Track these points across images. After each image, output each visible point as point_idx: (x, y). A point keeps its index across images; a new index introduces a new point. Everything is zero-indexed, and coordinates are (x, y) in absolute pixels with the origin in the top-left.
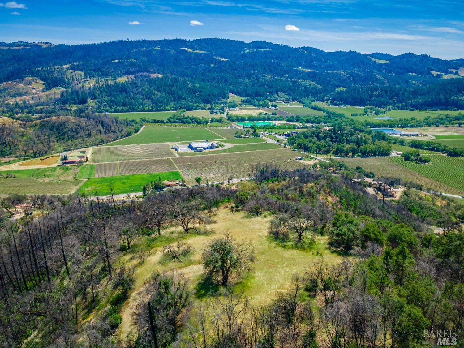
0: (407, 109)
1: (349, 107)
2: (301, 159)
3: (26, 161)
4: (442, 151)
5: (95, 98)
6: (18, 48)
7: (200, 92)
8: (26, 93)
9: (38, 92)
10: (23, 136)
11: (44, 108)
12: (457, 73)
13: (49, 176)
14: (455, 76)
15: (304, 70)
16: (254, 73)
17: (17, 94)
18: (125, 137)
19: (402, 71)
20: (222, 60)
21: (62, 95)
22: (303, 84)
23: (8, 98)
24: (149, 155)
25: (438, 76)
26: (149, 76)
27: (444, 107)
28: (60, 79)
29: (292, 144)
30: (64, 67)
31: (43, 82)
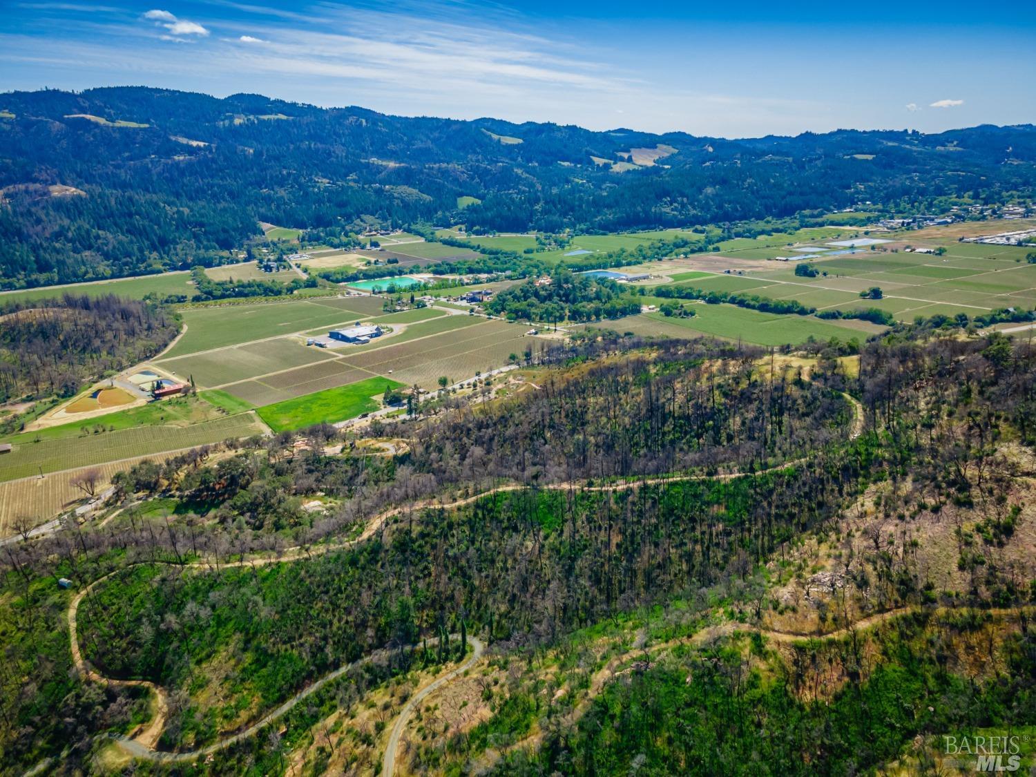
0: (596, 234)
1: (503, 235)
2: (536, 333)
4: (697, 298)
7: (202, 225)
12: (630, 160)
14: (630, 167)
15: (384, 163)
16: (289, 174)
19: (548, 159)
20: (195, 143)
22: (396, 195)
25: (607, 166)
26: (47, 193)
27: (645, 226)
29: (498, 312)
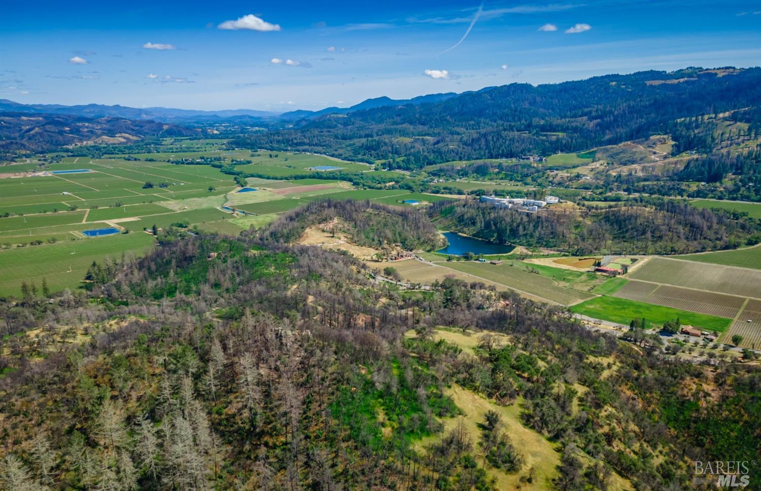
3: (564, 258)
5: (740, 174)
6: (676, 81)
8: (642, 159)
9: (658, 159)
10: (577, 227)
11: (648, 186)
13: (569, 281)
17: (629, 161)
18: (719, 250)
21: (687, 166)
23: (615, 165)
24: (722, 286)
28: (700, 138)
30: (721, 115)
31: (674, 143)
